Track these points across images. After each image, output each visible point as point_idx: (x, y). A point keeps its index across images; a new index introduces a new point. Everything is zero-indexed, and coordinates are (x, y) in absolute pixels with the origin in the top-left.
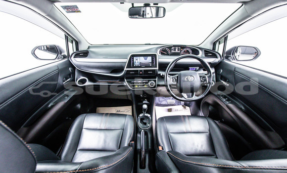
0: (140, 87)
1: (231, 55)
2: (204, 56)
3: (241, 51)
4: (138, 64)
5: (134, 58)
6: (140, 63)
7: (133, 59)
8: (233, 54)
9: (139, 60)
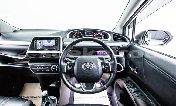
0: (42, 71)
1: (141, 40)
2: (113, 40)
3: (151, 37)
4: (41, 47)
5: (37, 40)
6: (43, 46)
7: (36, 42)
8: (143, 39)
9: (42, 43)
